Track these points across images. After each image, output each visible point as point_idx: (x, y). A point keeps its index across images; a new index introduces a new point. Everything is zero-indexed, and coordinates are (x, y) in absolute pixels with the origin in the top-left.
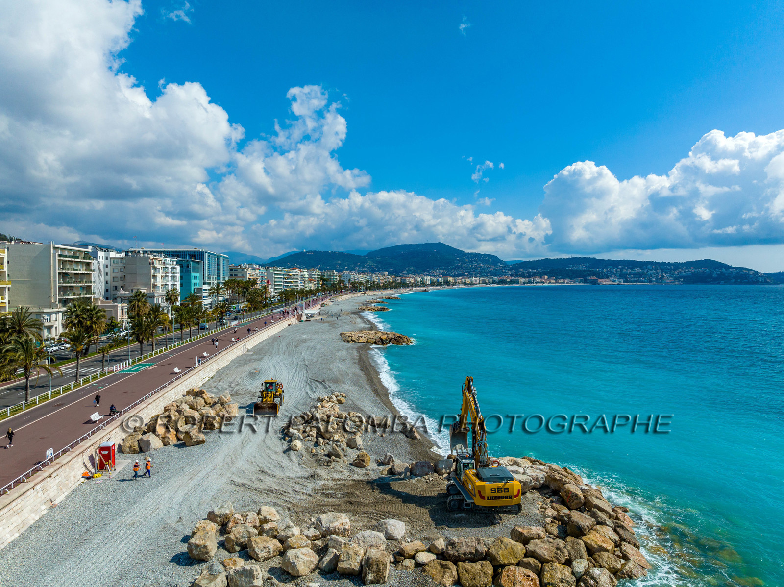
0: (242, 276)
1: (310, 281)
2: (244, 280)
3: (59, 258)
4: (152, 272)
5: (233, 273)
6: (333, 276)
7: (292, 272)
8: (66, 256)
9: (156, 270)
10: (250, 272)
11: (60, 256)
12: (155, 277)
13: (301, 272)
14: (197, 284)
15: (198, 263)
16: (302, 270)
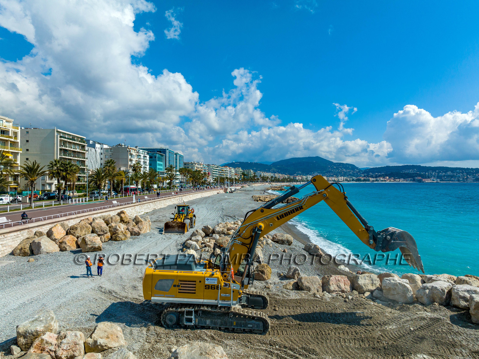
0: (192, 168)
1: (236, 175)
2: (193, 170)
3: (60, 139)
4: (130, 157)
5: (187, 166)
6: (250, 173)
7: (224, 169)
8: (65, 138)
9: (132, 156)
10: (197, 165)
11: (61, 137)
12: (131, 160)
13: (230, 169)
14: (161, 169)
15: (162, 155)
16: (231, 168)
